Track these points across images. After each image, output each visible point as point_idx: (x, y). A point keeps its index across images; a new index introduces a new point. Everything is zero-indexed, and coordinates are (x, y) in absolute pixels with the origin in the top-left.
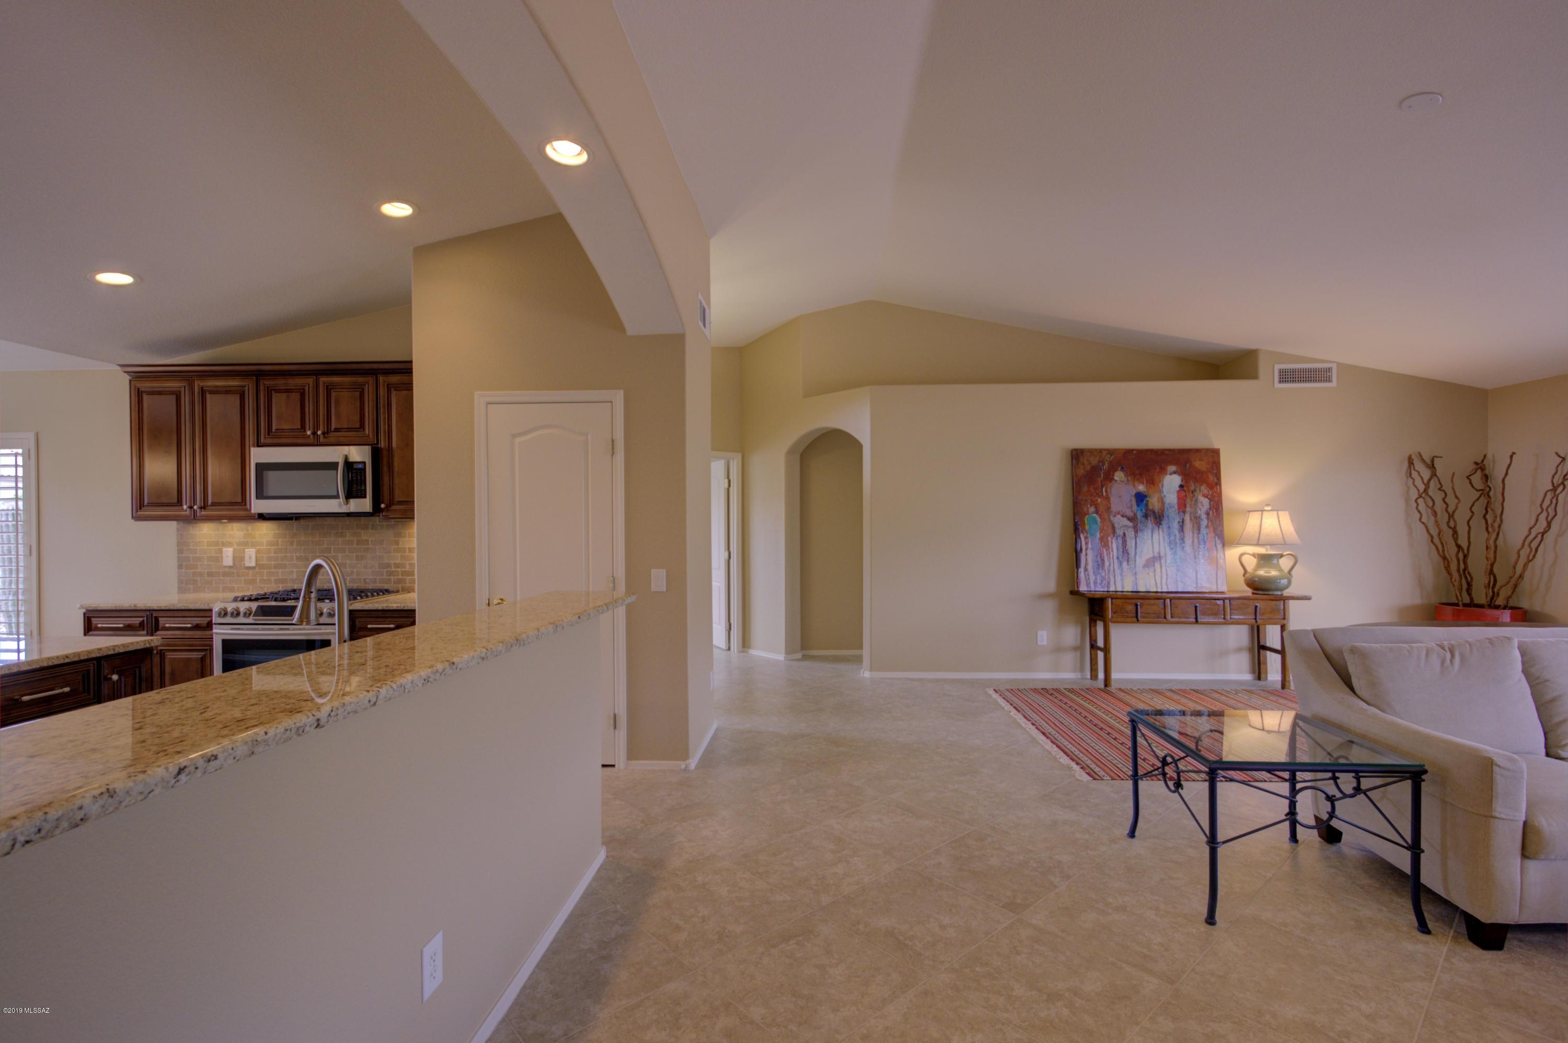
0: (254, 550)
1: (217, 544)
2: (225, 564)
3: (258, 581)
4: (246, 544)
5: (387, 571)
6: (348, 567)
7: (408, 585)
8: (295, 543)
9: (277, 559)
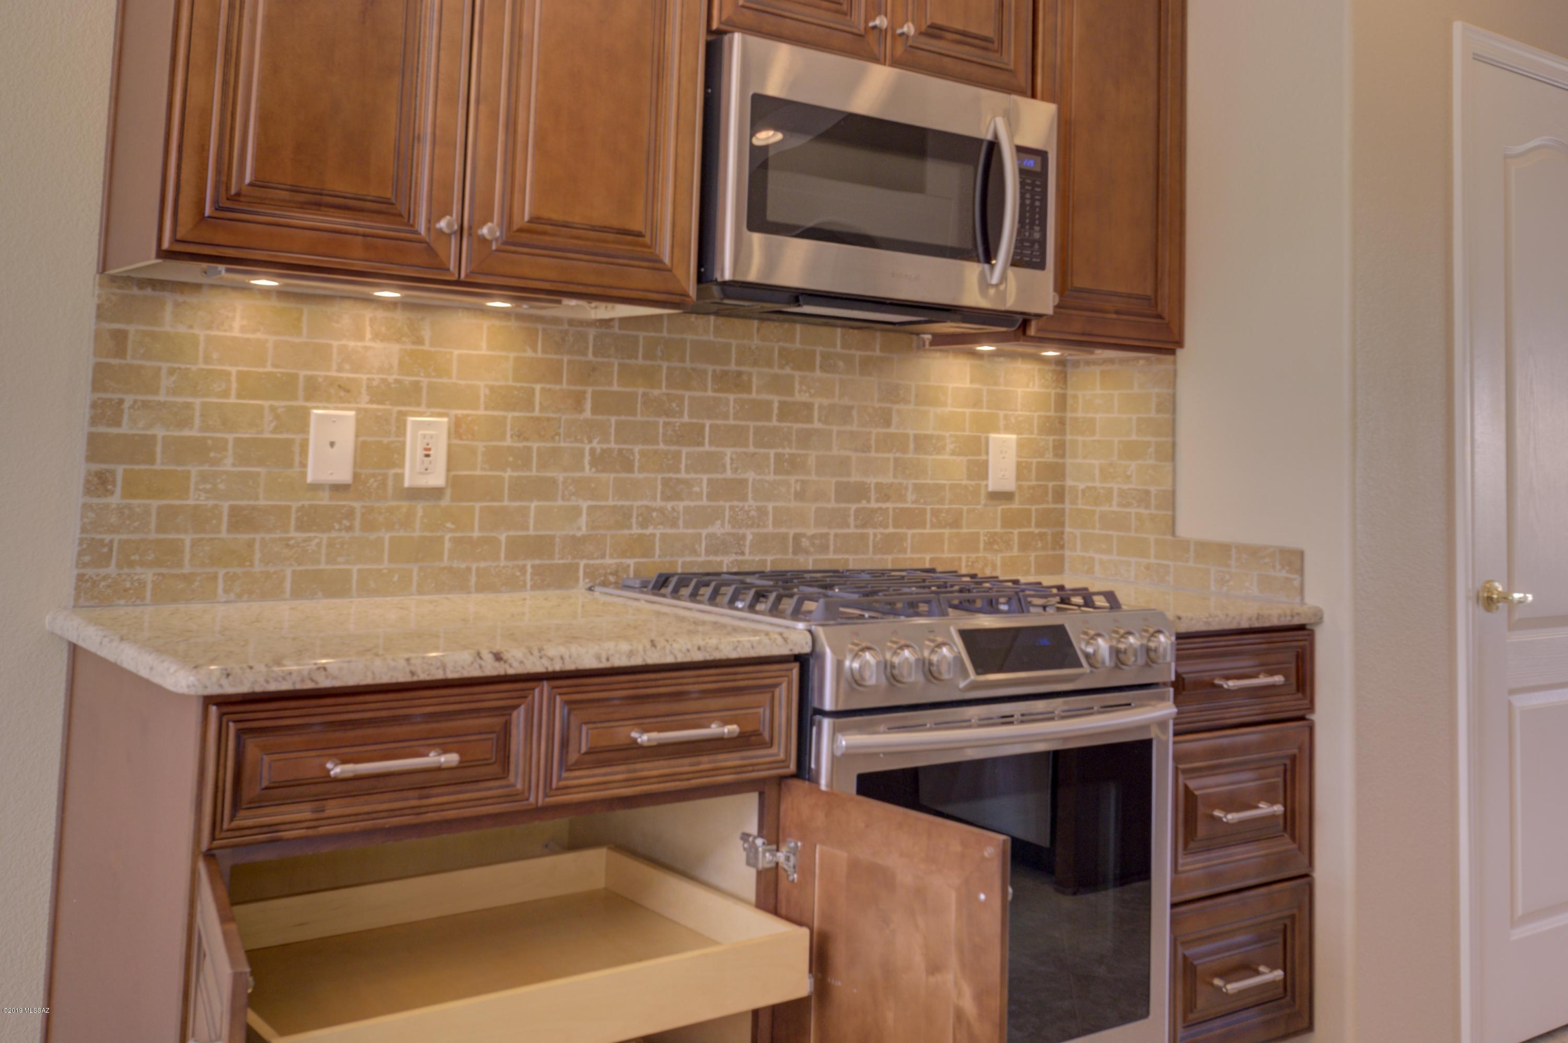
0: (445, 420)
1: (286, 386)
2: (314, 474)
3: (447, 545)
4: (410, 396)
5: (856, 511)
6: (750, 495)
7: (909, 555)
8: (588, 405)
9: (523, 457)
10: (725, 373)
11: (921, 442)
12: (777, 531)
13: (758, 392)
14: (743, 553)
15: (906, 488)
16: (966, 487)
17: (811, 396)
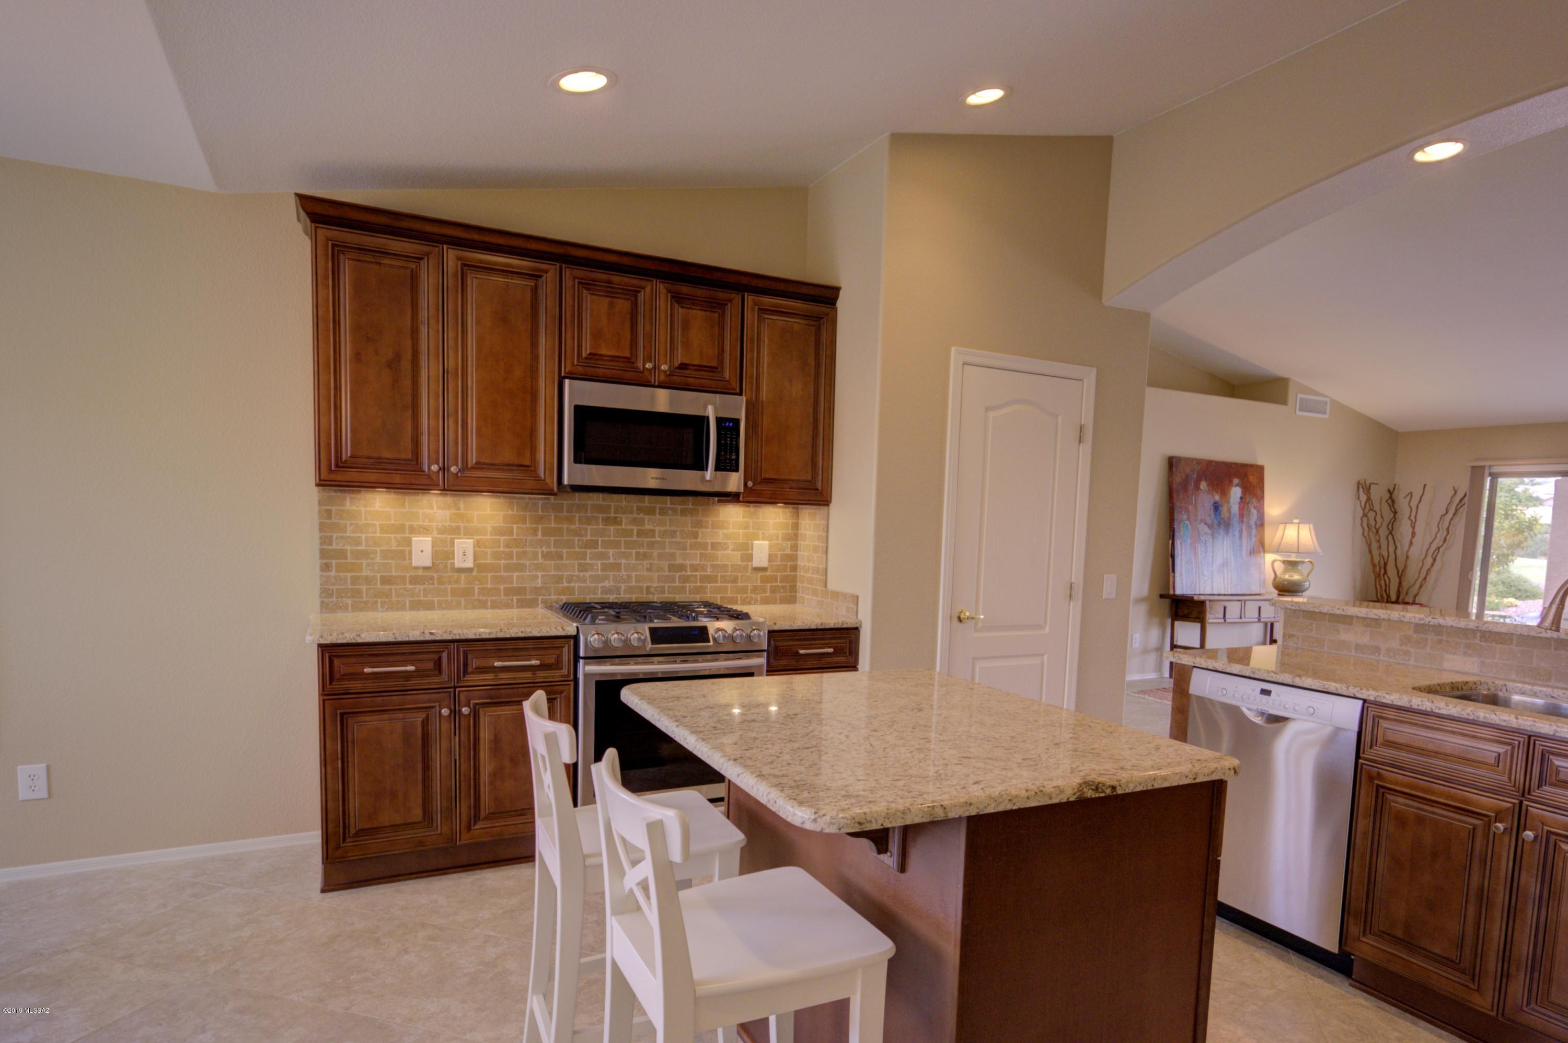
0: (472, 540)
1: (400, 529)
2: (415, 562)
3: (476, 590)
4: (456, 531)
5: (679, 576)
6: (623, 570)
7: (709, 595)
8: (540, 533)
9: (510, 556)
10: (608, 518)
11: (715, 546)
12: (638, 584)
13: (626, 525)
14: (620, 594)
15: (707, 566)
16: (740, 565)
17: (654, 526)
